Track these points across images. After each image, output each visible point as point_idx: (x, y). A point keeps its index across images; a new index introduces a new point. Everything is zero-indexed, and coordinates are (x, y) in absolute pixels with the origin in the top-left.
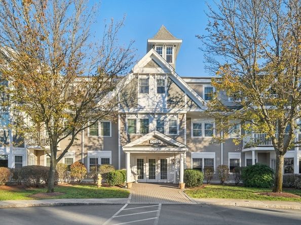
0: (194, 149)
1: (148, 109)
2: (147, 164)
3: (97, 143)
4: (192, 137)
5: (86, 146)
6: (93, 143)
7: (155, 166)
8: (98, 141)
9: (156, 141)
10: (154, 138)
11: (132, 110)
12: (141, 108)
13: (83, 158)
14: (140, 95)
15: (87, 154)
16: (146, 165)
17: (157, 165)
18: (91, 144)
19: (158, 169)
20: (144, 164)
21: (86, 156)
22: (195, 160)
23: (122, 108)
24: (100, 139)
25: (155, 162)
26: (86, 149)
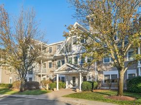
0: (105, 69)
1: (76, 52)
4: (104, 63)
11: (69, 53)
12: (74, 52)
14: (73, 46)
22: (105, 76)
23: (65, 53)
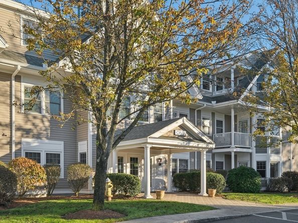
2: (128, 165)
3: (41, 125)
5: (19, 129)
6: (34, 124)
7: (137, 168)
8: (43, 122)
9: (182, 132)
10: (179, 128)
13: (14, 150)
15: (20, 143)
16: (126, 166)
17: (141, 167)
18: (29, 126)
19: (141, 172)
20: (125, 165)
21: (19, 146)
24: (45, 119)
25: (137, 162)
26: (19, 133)
